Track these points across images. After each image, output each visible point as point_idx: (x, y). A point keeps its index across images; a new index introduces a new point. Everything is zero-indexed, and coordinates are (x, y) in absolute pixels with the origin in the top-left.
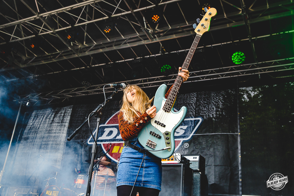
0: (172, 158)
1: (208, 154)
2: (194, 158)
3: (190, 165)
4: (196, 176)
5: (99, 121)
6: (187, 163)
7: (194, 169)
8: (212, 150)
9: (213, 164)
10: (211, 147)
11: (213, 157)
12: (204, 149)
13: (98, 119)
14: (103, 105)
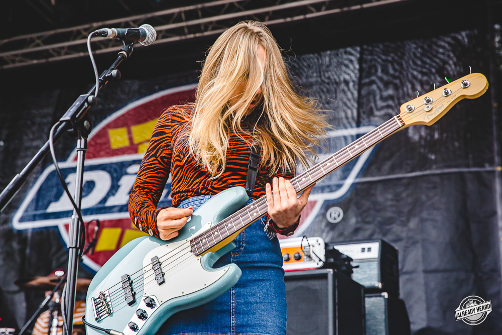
0: (297, 255)
1: (404, 235)
2: (363, 250)
3: (352, 272)
4: (373, 304)
5: (83, 146)
6: (344, 268)
7: (366, 283)
8: (413, 224)
9: (421, 268)
10: (410, 214)
11: (419, 246)
12: (390, 221)
13: (79, 141)
14: (90, 98)
